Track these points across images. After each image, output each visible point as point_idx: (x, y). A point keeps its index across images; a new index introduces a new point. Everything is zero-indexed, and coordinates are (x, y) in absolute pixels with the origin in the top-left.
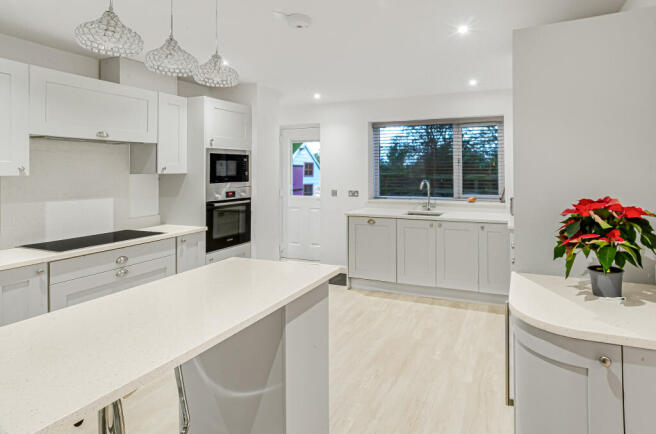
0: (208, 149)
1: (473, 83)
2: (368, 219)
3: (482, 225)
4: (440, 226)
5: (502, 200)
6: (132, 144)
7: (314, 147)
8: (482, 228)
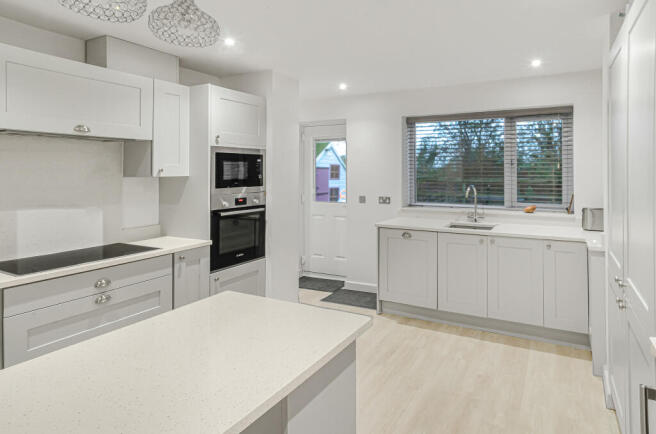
0: (212, 147)
1: (536, 63)
2: (403, 232)
3: (549, 243)
4: (492, 242)
5: (569, 210)
6: (126, 141)
7: (340, 148)
8: (549, 246)
